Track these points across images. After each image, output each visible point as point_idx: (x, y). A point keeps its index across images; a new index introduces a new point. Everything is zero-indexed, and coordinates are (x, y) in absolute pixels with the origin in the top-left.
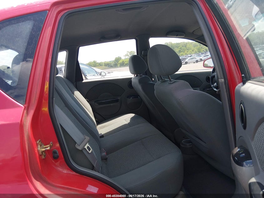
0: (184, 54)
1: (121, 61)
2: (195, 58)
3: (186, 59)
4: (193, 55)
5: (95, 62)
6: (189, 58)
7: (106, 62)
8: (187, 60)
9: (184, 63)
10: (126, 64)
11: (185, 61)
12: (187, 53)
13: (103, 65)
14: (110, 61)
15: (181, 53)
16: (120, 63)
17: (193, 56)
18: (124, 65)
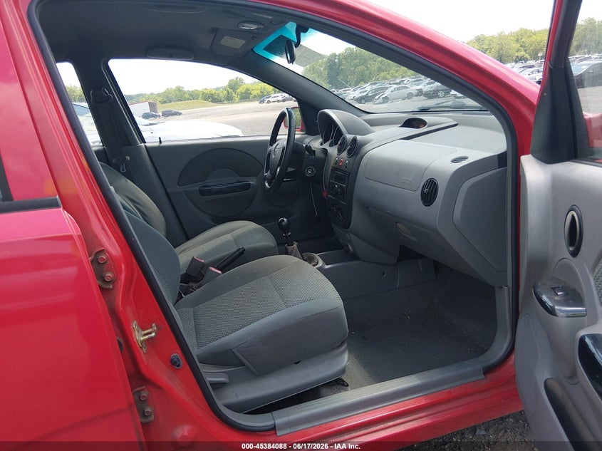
0: (388, 76)
1: (241, 90)
2: (407, 88)
3: (387, 88)
4: (407, 79)
5: (179, 89)
6: (395, 86)
7: (206, 89)
8: (387, 93)
9: (381, 100)
10: (255, 97)
11: (384, 96)
12: (397, 75)
13: (201, 96)
14: (218, 89)
15: (382, 74)
16: (242, 93)
17: (405, 82)
18: (249, 98)
